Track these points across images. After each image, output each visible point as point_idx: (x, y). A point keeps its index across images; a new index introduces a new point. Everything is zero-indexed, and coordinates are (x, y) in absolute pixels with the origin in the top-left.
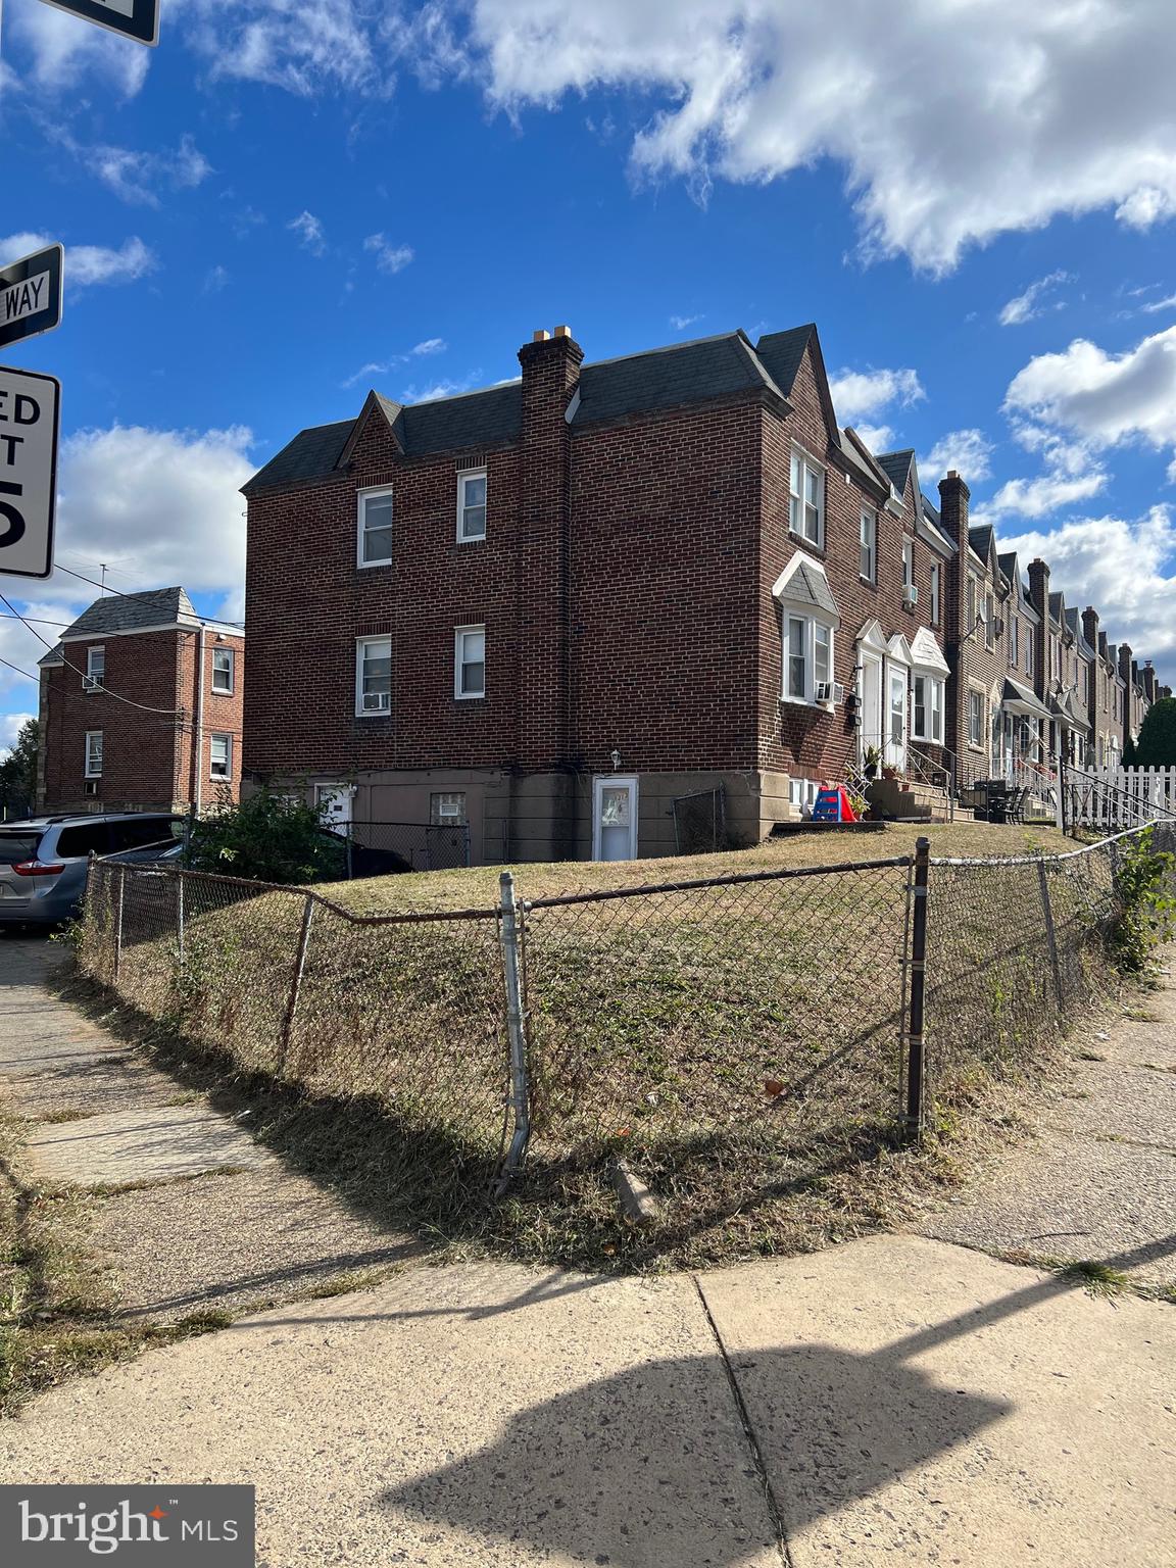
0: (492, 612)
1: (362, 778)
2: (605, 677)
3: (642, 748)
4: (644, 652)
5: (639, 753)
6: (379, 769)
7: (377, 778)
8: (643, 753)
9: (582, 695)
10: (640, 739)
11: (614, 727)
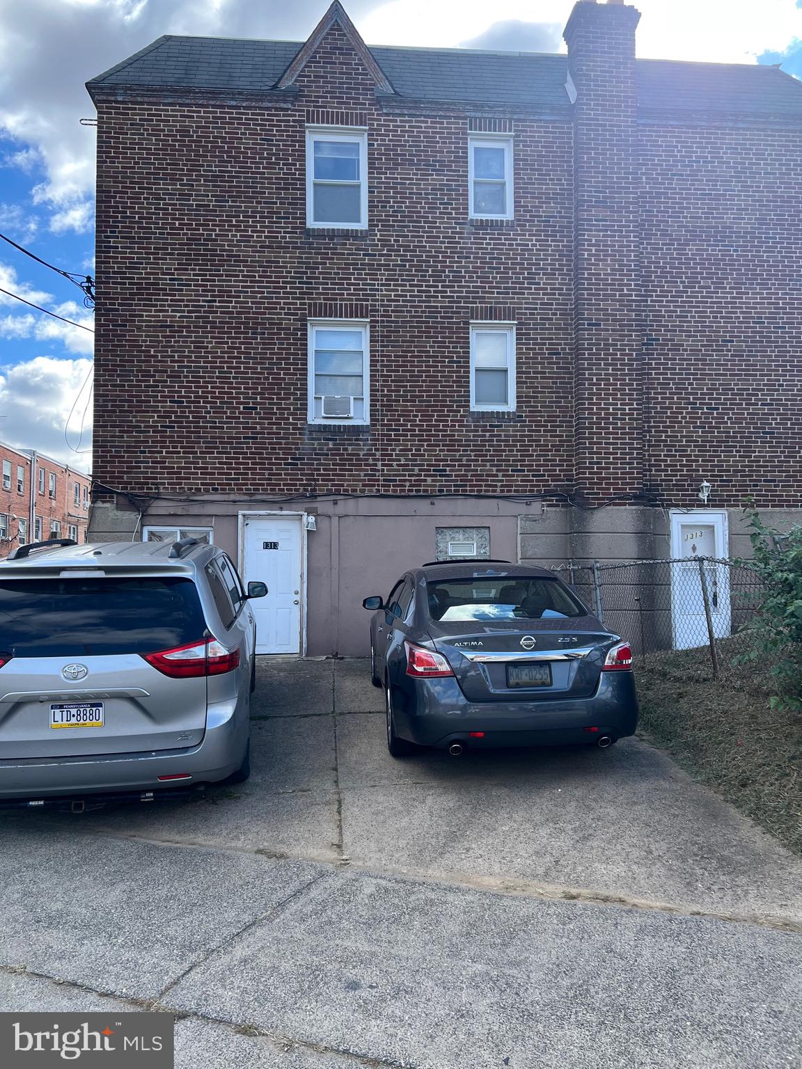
0: (526, 309)
1: (323, 506)
2: (683, 399)
3: (731, 481)
4: (731, 375)
5: (728, 486)
6: (352, 495)
7: (347, 506)
8: (733, 486)
9: (653, 417)
10: (729, 471)
11: (695, 456)
